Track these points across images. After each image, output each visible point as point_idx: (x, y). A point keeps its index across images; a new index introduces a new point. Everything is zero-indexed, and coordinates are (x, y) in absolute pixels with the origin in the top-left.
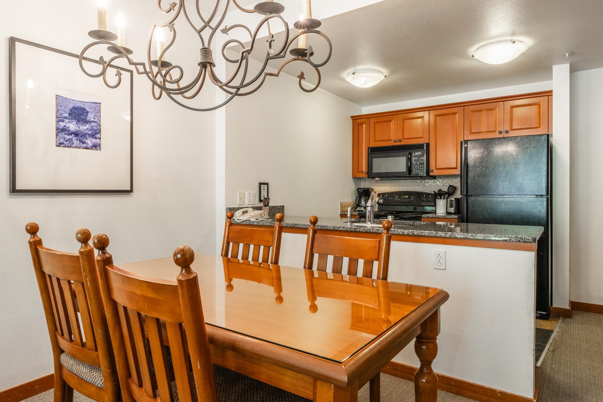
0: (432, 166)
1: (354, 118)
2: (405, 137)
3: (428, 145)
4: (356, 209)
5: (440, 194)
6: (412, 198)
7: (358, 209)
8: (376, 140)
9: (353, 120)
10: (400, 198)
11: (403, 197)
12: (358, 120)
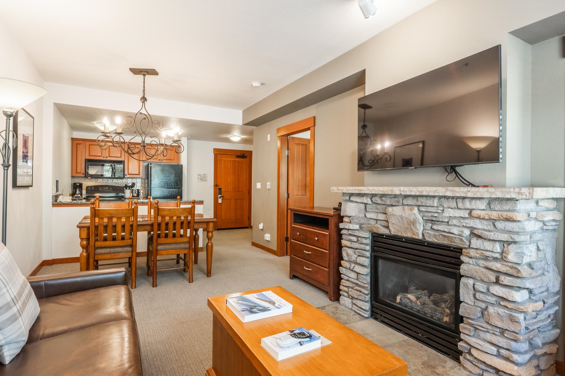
0: (126, 173)
1: (73, 139)
2: (110, 156)
3: (124, 161)
4: (74, 196)
5: (126, 187)
6: (111, 189)
7: (76, 196)
8: (90, 155)
9: (72, 140)
10: (102, 189)
11: (104, 188)
12: (77, 141)
